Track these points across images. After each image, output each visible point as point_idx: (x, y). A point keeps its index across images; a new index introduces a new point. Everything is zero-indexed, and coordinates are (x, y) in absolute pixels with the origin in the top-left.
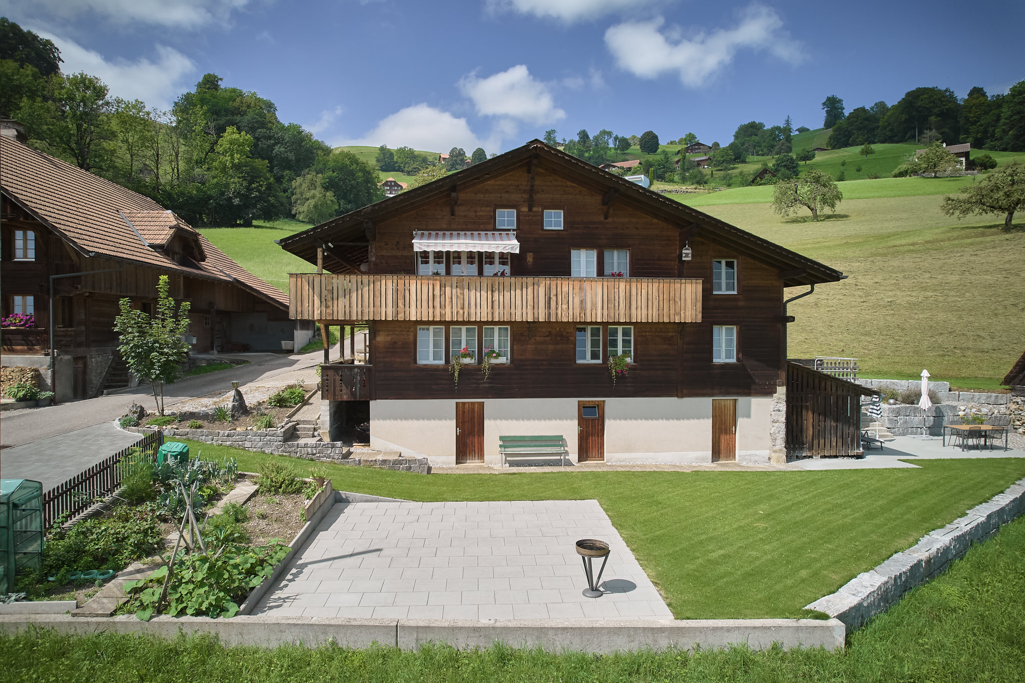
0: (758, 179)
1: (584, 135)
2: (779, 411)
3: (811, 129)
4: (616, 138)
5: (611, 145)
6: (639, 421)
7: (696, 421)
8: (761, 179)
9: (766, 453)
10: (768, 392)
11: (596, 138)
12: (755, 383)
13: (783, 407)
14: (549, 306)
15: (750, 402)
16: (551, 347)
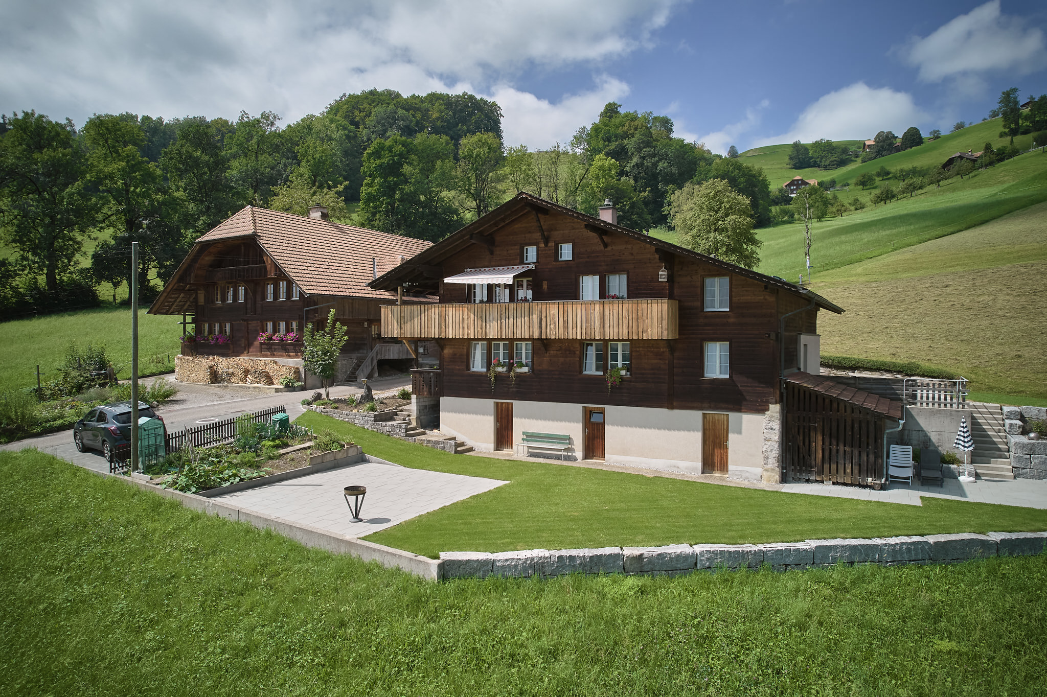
2: (772, 429)
6: (634, 429)
7: (686, 433)
9: (759, 471)
10: (761, 409)
12: (746, 400)
13: (777, 425)
14: (540, 327)
15: (741, 419)
16: (562, 360)
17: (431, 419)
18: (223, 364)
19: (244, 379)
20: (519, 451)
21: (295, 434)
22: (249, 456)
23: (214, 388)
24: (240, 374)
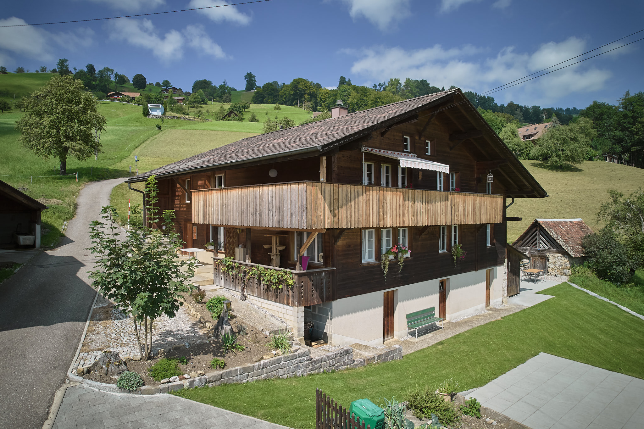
0: (227, 116)
1: (91, 68)
2: (506, 273)
3: (238, 90)
4: (116, 75)
5: (113, 79)
8: (229, 117)
9: (501, 299)
10: (502, 262)
11: (101, 72)
20: (402, 335)
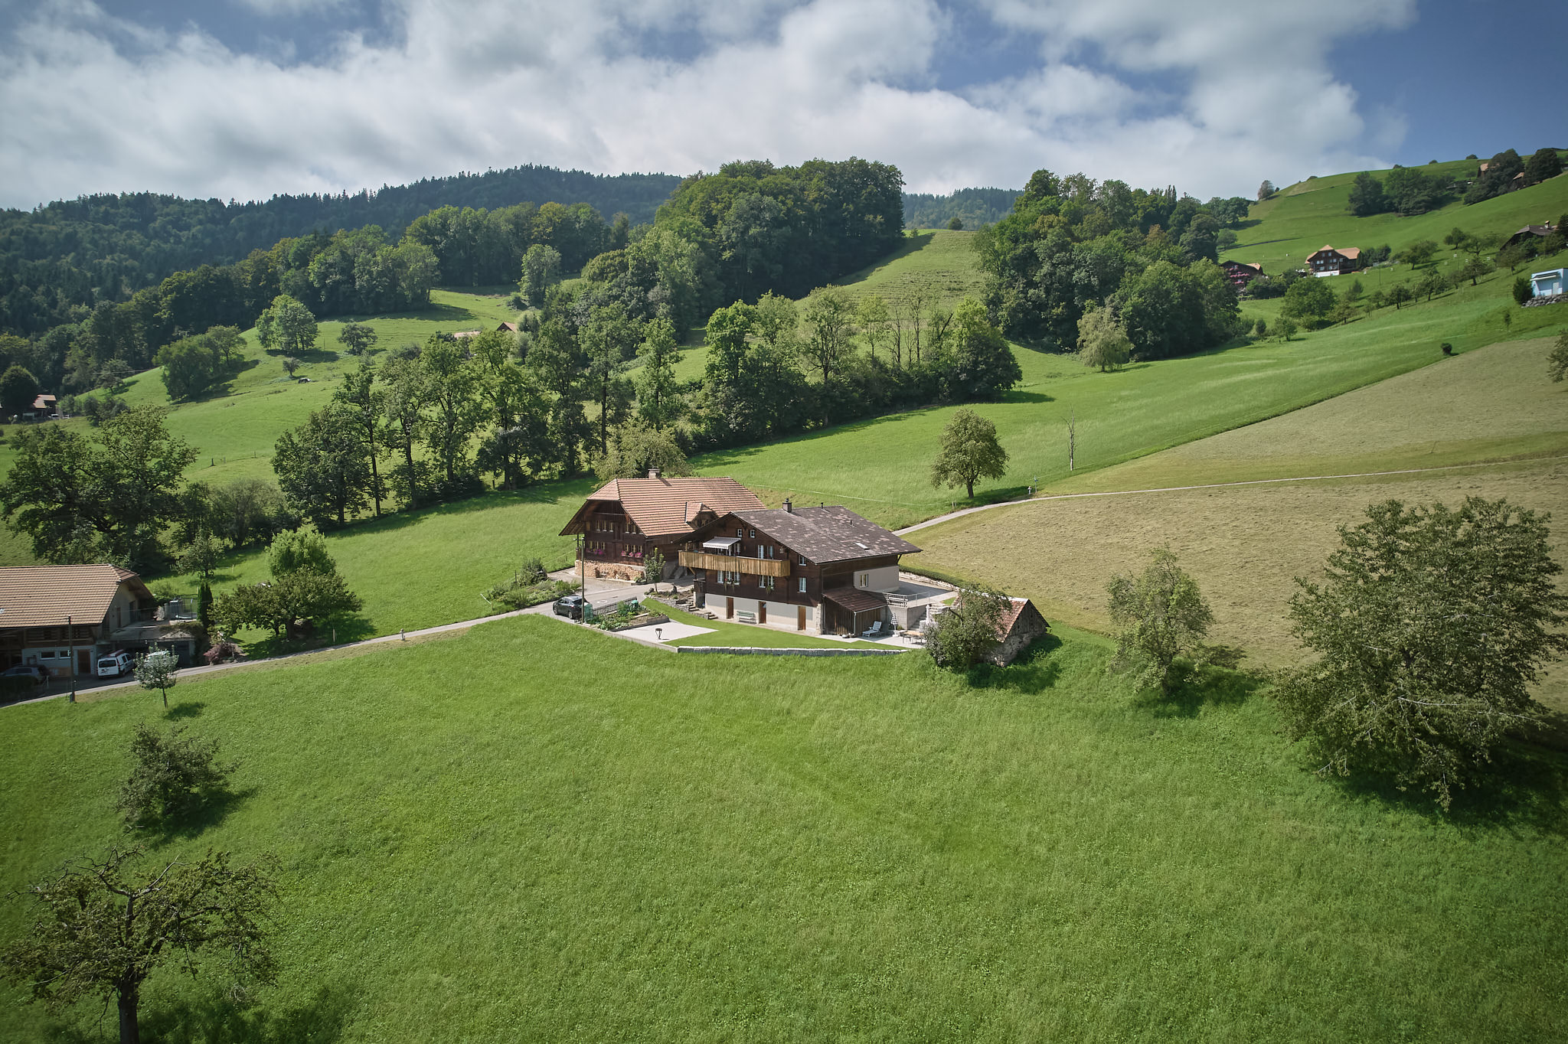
2: (819, 613)
6: (777, 612)
7: (792, 614)
9: (815, 629)
14: (743, 568)
16: (751, 582)
17: (701, 603)
18: (603, 567)
19: (614, 577)
20: (736, 619)
21: (641, 609)
22: (624, 618)
23: (598, 581)
24: (612, 574)
